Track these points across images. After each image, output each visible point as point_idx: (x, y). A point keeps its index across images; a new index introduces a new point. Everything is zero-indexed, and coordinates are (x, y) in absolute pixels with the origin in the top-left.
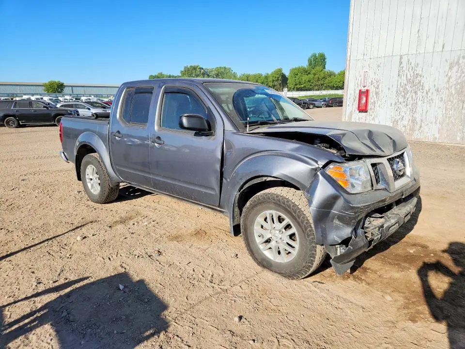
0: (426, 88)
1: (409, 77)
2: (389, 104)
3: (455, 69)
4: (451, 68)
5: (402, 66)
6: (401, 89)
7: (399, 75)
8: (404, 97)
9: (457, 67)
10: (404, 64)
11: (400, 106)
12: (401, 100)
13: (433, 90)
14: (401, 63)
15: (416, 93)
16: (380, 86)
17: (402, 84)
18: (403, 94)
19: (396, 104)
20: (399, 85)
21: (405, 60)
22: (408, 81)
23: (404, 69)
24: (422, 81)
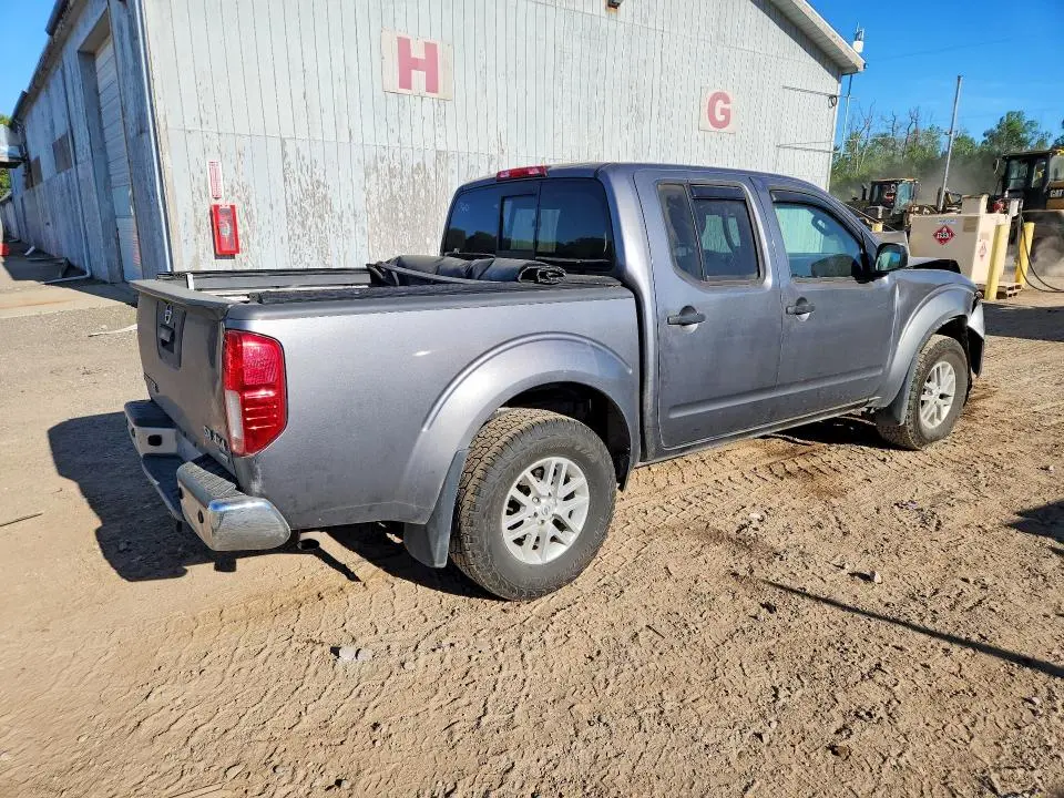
0: (337, 209)
1: (304, 185)
2: (278, 240)
3: (373, 177)
4: (367, 175)
5: (287, 160)
6: (295, 208)
7: (285, 180)
8: (303, 225)
9: (375, 175)
10: (291, 158)
11: (298, 243)
12: (299, 231)
13: (348, 214)
14: (285, 155)
15: (321, 217)
16: (252, 201)
17: (295, 199)
18: (299, 218)
19: (290, 239)
20: (289, 201)
21: (290, 148)
22: (305, 192)
23: (293, 167)
24: (329, 196)
